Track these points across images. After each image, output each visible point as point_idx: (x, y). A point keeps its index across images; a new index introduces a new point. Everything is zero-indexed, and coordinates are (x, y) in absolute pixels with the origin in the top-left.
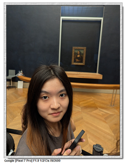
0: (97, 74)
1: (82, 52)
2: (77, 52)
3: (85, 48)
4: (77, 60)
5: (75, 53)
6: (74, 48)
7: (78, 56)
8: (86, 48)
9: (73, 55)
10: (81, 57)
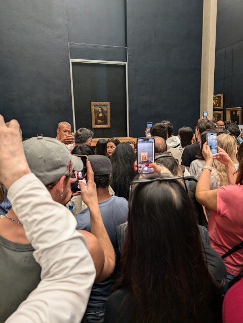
0: (128, 138)
1: (105, 109)
3: (108, 103)
4: (100, 121)
5: (96, 111)
6: (93, 103)
7: (101, 115)
9: (93, 114)
10: (105, 115)
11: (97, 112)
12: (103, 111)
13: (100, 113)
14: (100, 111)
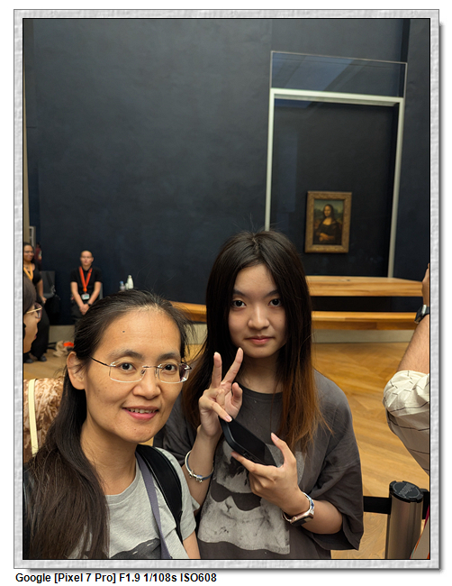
2: (322, 209)
3: (348, 196)
4: (323, 236)
5: (316, 214)
7: (327, 222)
8: (350, 194)
9: (311, 219)
10: (337, 224)
12: (333, 214)
13: (325, 217)
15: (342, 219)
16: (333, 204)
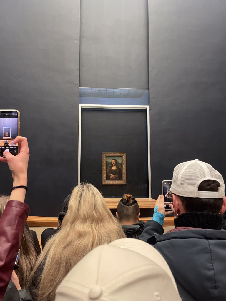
0: (150, 199)
1: (120, 161)
3: (124, 154)
4: (112, 176)
5: (107, 164)
6: (104, 154)
9: (104, 167)
10: (119, 169)
11: (109, 165)
12: (117, 164)
13: (113, 166)
14: (114, 163)
15: (122, 167)
16: (116, 158)
